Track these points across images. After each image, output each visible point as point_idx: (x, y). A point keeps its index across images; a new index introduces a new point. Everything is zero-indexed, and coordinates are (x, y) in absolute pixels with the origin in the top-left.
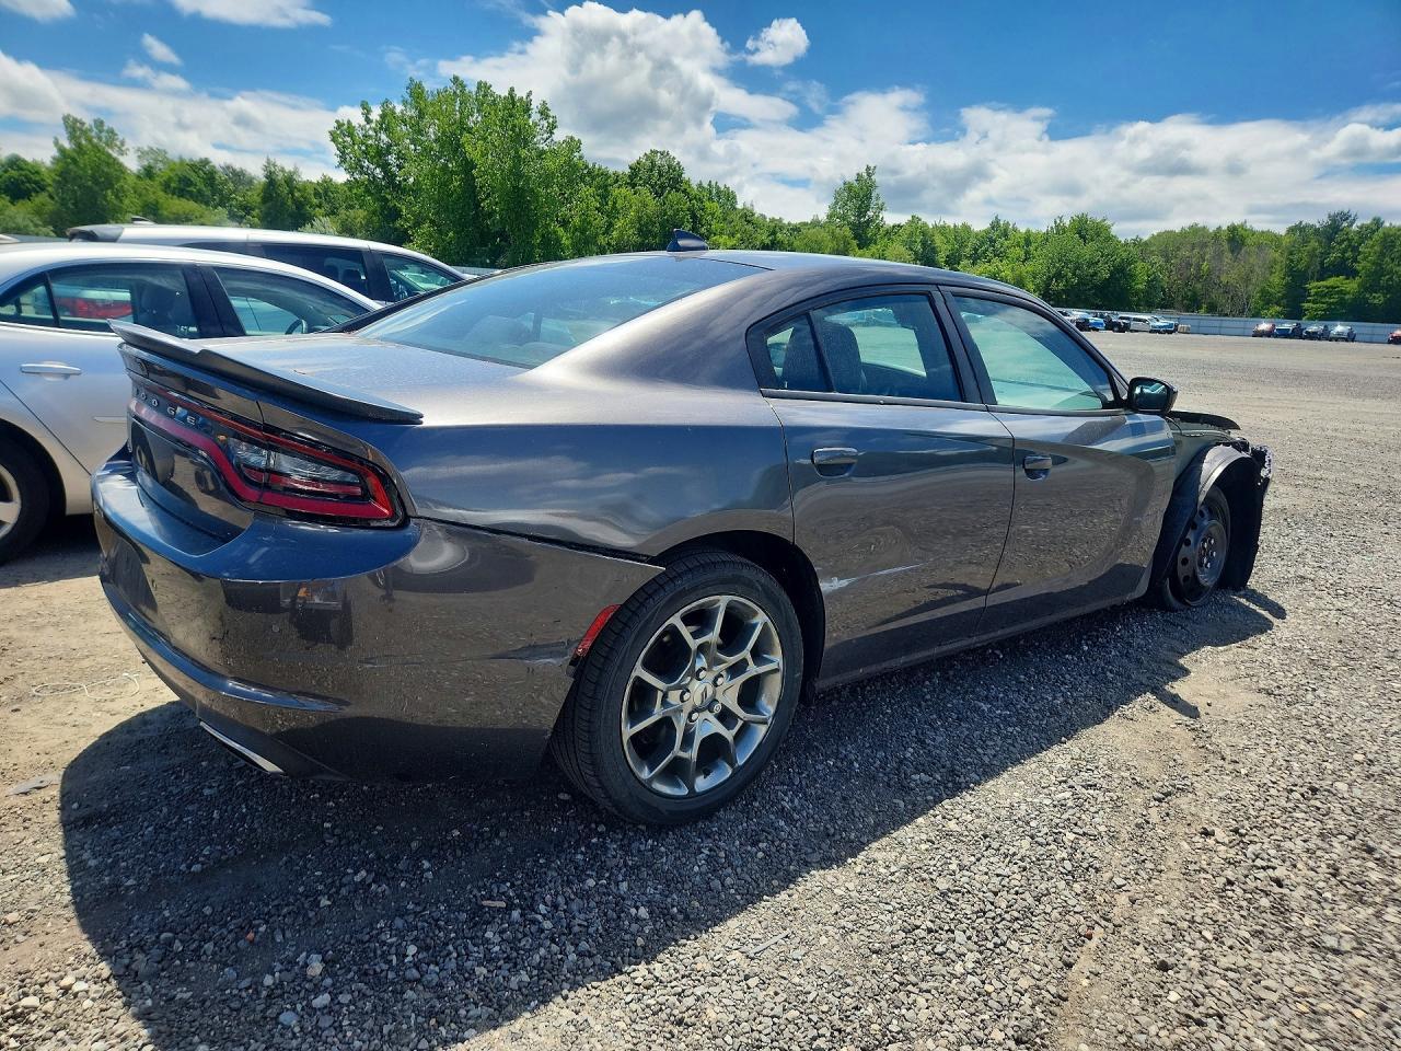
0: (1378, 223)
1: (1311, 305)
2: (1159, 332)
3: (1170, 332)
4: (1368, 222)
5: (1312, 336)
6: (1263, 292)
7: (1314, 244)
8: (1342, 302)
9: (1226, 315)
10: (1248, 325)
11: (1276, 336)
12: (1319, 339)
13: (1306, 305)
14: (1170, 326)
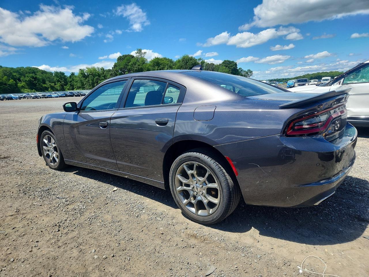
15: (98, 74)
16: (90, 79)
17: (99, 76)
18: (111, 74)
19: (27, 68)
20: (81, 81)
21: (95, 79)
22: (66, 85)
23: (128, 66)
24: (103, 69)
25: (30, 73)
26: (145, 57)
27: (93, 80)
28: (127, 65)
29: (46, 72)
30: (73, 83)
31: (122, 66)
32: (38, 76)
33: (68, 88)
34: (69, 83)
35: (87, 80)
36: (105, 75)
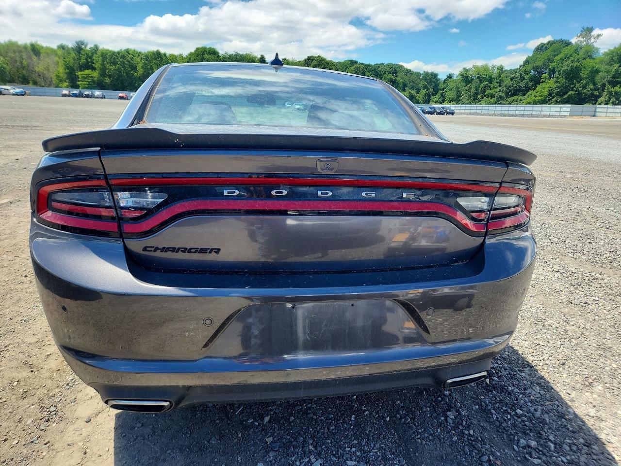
0: (96, 47)
1: (81, 82)
2: (18, 95)
3: (23, 95)
4: (92, 46)
5: (87, 96)
6: (58, 76)
7: (73, 55)
8: (93, 81)
9: (43, 86)
10: (58, 91)
11: (72, 96)
12: (91, 98)
13: (79, 83)
14: (22, 92)
15: (490, 77)
16: (473, 86)
17: (491, 81)
18: (513, 78)
19: (388, 65)
20: (458, 88)
21: (482, 86)
22: (434, 94)
23: (553, 61)
24: (501, 68)
25: (389, 73)
26: (595, 45)
27: (477, 88)
28: (550, 60)
29: (411, 71)
30: (446, 91)
31: (539, 63)
32: (398, 79)
33: (437, 99)
34: (440, 92)
35: (467, 88)
36: (501, 80)
